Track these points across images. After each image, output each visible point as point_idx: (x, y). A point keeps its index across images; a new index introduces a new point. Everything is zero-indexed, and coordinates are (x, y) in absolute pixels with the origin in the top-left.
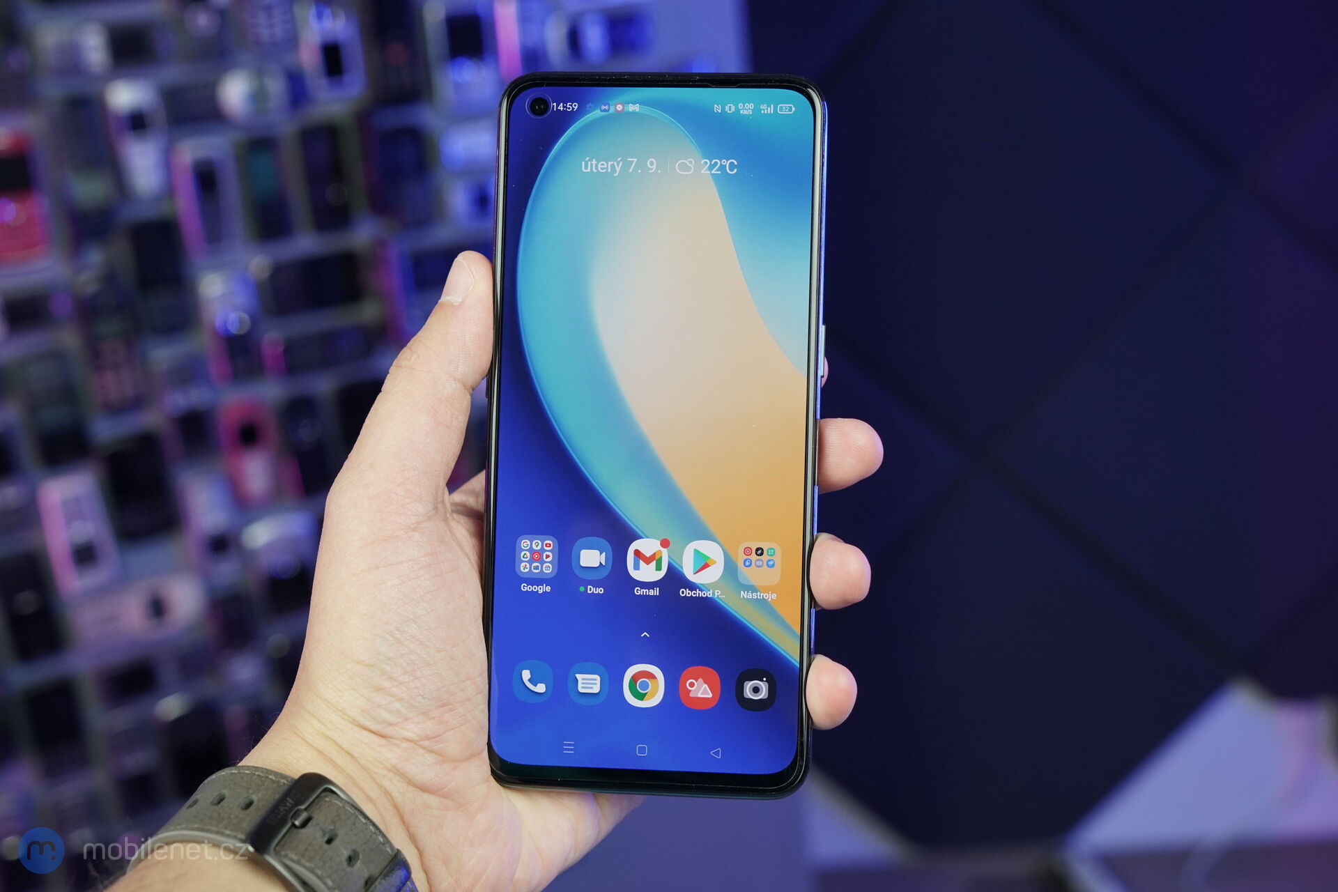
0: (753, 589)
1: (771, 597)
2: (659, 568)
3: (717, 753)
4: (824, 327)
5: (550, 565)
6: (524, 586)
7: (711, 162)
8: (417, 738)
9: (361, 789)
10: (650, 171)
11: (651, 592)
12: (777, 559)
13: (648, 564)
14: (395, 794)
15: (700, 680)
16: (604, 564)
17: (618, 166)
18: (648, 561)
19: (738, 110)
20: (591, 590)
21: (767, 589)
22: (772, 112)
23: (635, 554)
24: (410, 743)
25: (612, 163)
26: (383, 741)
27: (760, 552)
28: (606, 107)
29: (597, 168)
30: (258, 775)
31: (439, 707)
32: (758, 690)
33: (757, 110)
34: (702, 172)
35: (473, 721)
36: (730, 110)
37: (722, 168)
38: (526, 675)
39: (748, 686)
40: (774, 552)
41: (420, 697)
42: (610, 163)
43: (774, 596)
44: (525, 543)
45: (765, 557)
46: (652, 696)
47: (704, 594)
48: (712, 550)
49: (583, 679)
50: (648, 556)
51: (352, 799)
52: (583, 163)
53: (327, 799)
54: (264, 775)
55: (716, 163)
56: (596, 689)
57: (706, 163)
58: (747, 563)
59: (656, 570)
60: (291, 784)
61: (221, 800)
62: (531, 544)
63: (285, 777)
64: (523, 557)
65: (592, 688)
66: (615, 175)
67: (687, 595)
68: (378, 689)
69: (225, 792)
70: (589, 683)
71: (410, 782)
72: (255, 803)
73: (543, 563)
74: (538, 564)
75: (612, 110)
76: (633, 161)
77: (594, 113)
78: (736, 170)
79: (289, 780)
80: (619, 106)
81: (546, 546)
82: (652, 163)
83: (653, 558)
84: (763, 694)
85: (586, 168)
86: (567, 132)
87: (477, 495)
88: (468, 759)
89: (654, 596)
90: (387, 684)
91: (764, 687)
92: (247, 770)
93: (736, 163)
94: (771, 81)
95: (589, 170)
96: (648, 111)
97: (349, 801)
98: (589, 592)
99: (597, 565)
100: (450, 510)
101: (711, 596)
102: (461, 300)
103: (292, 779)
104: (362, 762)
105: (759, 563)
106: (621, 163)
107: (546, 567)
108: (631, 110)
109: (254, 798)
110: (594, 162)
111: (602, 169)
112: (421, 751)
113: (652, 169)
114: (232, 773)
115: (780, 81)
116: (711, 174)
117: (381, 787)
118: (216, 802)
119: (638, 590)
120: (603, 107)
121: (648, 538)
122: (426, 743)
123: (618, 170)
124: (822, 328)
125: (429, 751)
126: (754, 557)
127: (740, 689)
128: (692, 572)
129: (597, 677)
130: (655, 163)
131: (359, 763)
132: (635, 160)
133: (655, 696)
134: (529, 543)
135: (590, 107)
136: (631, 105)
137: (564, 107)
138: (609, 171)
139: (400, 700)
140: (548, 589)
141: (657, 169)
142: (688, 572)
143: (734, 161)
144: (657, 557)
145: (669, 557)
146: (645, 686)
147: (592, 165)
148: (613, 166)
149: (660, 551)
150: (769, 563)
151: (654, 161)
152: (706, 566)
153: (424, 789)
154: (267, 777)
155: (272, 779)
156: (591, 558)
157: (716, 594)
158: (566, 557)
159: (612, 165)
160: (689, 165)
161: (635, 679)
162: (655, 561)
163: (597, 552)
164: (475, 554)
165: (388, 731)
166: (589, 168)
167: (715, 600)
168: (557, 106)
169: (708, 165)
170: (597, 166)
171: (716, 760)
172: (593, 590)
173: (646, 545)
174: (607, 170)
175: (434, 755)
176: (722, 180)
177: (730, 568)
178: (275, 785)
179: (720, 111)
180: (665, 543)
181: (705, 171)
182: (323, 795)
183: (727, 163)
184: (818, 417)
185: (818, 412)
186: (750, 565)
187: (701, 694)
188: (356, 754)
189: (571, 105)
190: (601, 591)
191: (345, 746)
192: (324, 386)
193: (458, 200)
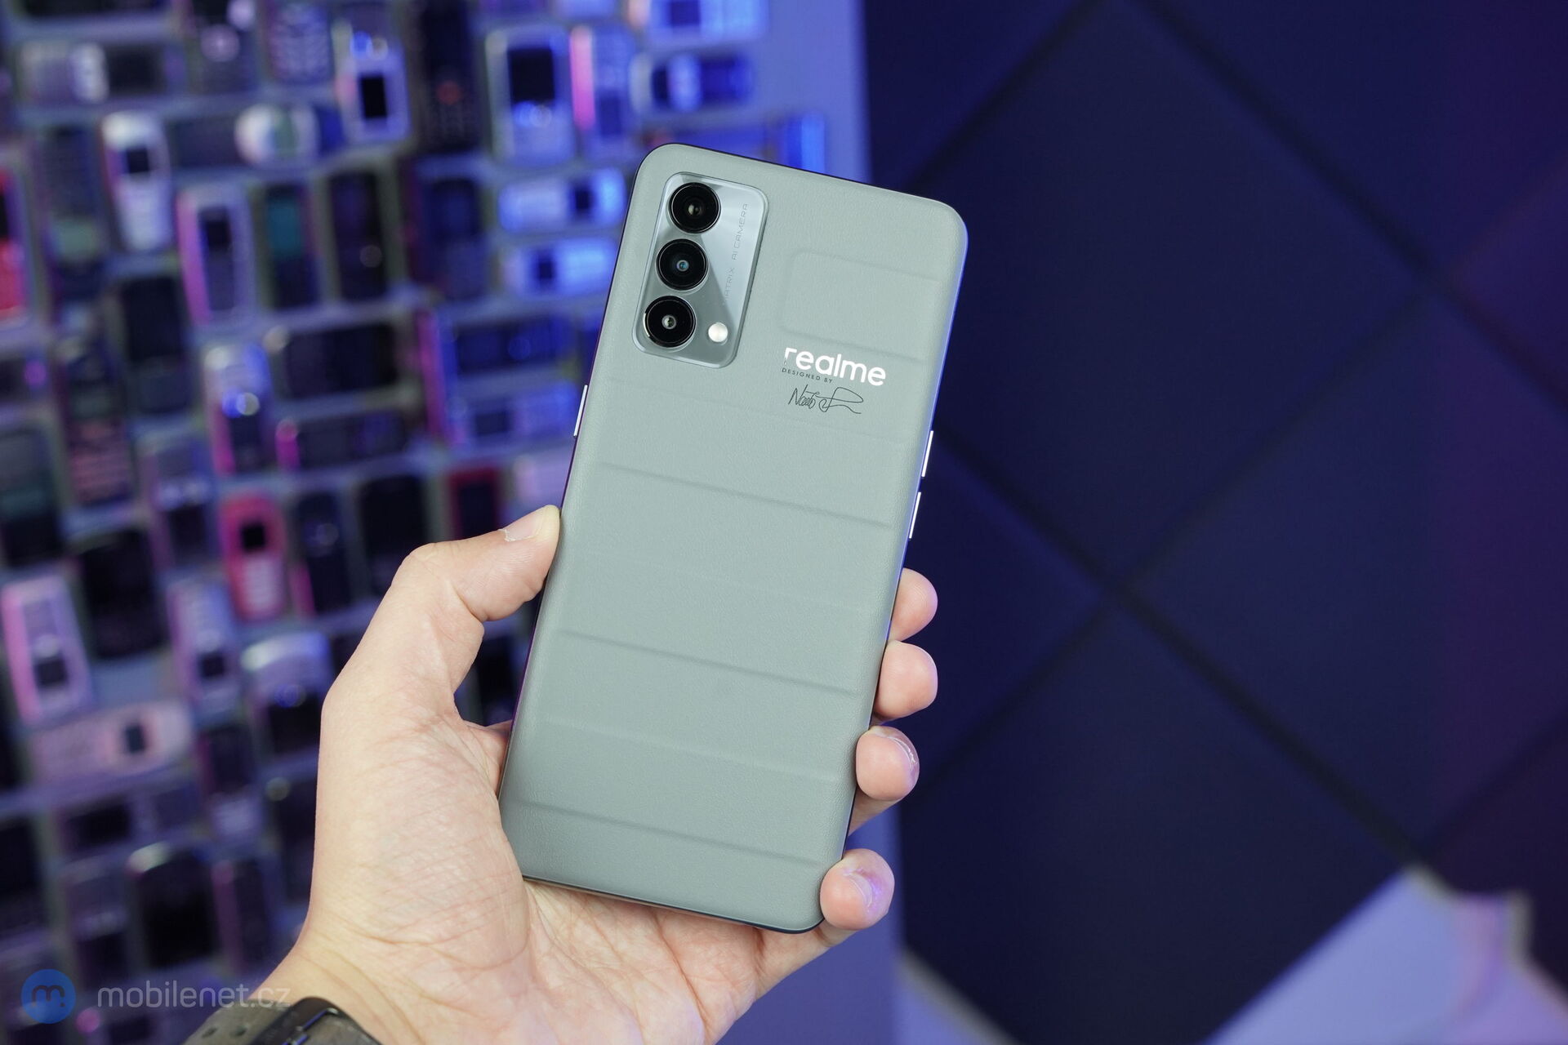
8: (430, 940)
26: (393, 948)
61: (212, 1032)
72: (248, 1031)
109: (248, 1026)
112: (436, 957)
117: (389, 1002)
122: (440, 947)
125: (444, 955)
175: (450, 960)
182: (324, 1017)
192: (346, 481)
193: (515, 268)
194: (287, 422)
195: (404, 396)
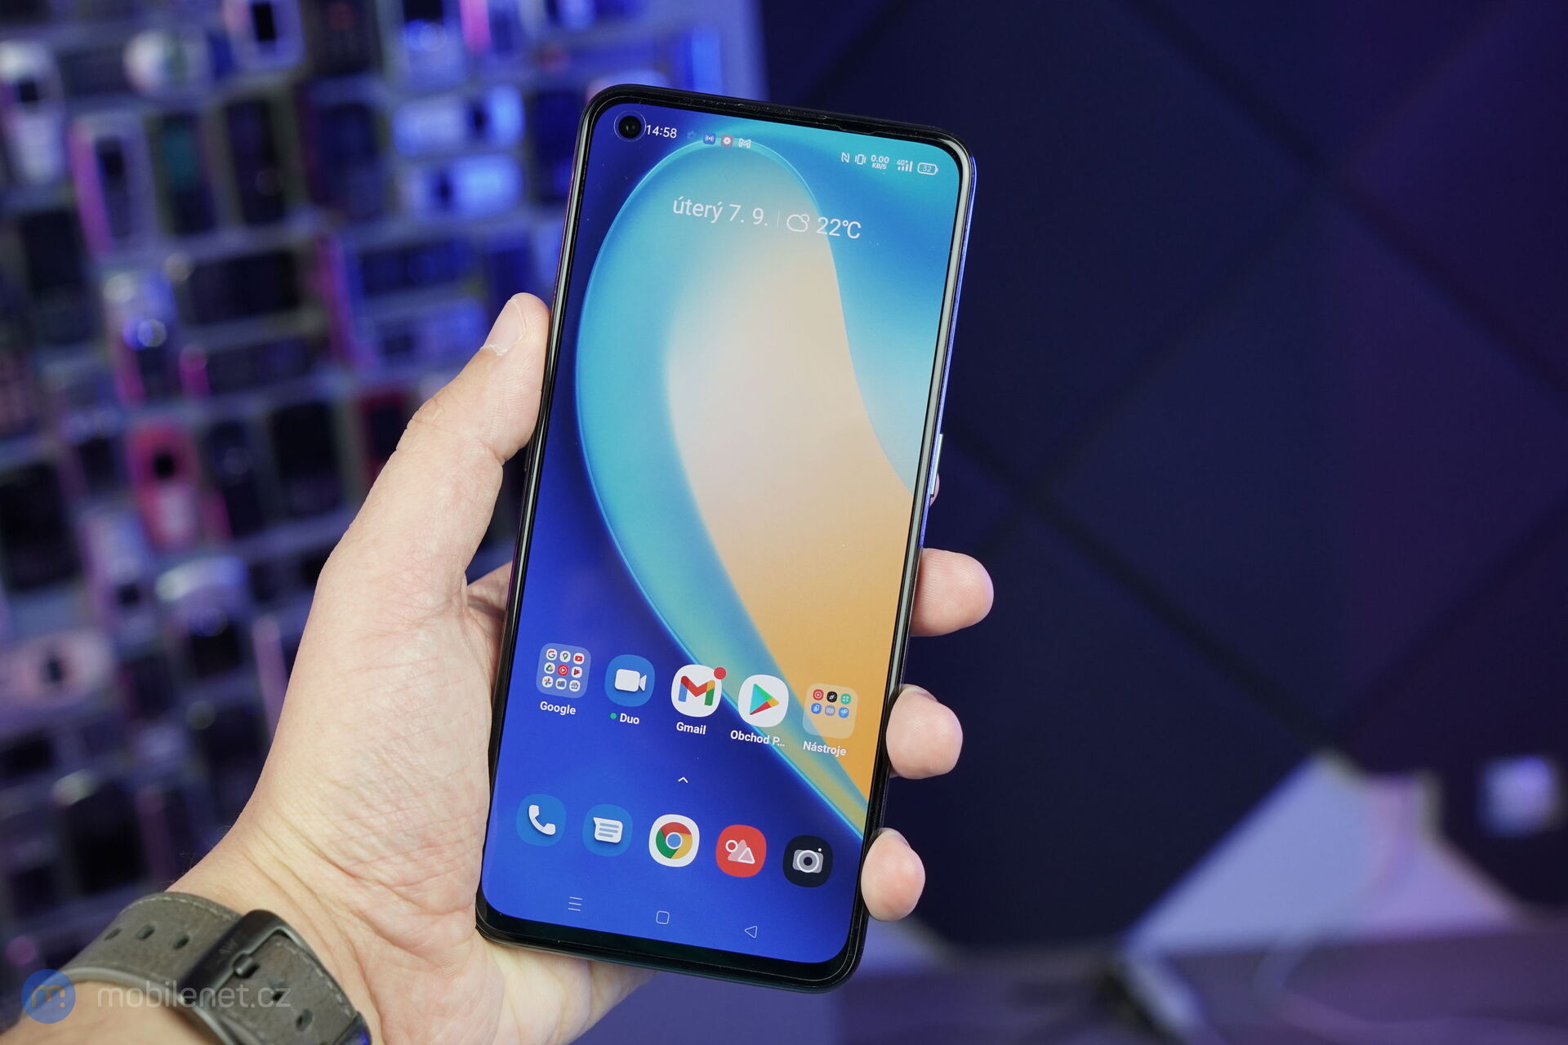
0: (819, 740)
1: (839, 752)
2: (709, 702)
3: (752, 931)
4: (941, 436)
5: (579, 684)
6: (544, 704)
7: (829, 221)
8: (391, 882)
9: (318, 933)
10: (755, 223)
11: (697, 730)
12: (853, 707)
13: (696, 695)
14: (359, 943)
15: (743, 841)
16: (643, 690)
17: (717, 211)
18: (697, 692)
19: (869, 162)
20: (625, 718)
21: (836, 743)
22: (910, 170)
23: (682, 682)
24: (382, 886)
25: (711, 206)
26: (352, 881)
27: (832, 697)
28: (711, 139)
29: (691, 211)
30: (197, 907)
31: (424, 847)
32: (809, 861)
33: (892, 166)
34: (818, 231)
35: (463, 868)
36: (860, 161)
37: (843, 230)
38: (534, 811)
39: (800, 855)
40: (849, 700)
41: (402, 833)
42: (708, 207)
43: (843, 752)
44: (551, 653)
45: (837, 704)
46: (684, 855)
47: (760, 740)
48: (774, 687)
49: (601, 824)
50: (698, 686)
51: (307, 946)
52: (676, 202)
53: (279, 944)
54: (202, 907)
55: (836, 223)
56: (616, 838)
57: (824, 221)
58: (816, 709)
59: (706, 704)
60: (236, 921)
61: (149, 933)
62: (559, 655)
63: (230, 912)
64: (547, 669)
65: (611, 836)
66: (712, 222)
67: (739, 738)
68: (352, 817)
69: (155, 924)
70: (609, 830)
71: (379, 931)
72: (190, 942)
73: (570, 679)
74: (563, 680)
75: (718, 143)
76: (736, 208)
77: (696, 143)
78: (858, 235)
79: (234, 915)
80: (727, 139)
81: (576, 659)
82: (758, 213)
83: (703, 689)
84: (816, 867)
85: (678, 209)
86: (661, 162)
87: (499, 589)
88: (450, 911)
89: (699, 734)
90: (364, 813)
91: (818, 858)
92: (183, 898)
93: (860, 227)
94: (913, 133)
95: (681, 212)
96: (761, 149)
97: (305, 949)
98: (621, 720)
99: (635, 689)
100: (466, 604)
101: (768, 743)
102: (506, 350)
103: (238, 915)
104: (324, 901)
105: (830, 711)
106: (721, 208)
107: (573, 684)
108: (740, 146)
109: (191, 934)
110: (689, 203)
111: (697, 212)
112: (395, 898)
113: (758, 220)
114: (164, 901)
115: (924, 134)
116: (829, 236)
117: (342, 933)
118: (142, 934)
119: (680, 725)
120: (707, 138)
121: (700, 664)
122: (403, 889)
123: (716, 216)
124: (940, 437)
125: (405, 898)
126: (824, 702)
127: (789, 859)
128: (749, 712)
129: (620, 824)
130: (762, 214)
131: (319, 901)
132: (739, 207)
133: (686, 855)
134: (556, 653)
135: (692, 136)
136: (741, 139)
137: (660, 131)
138: (706, 216)
139: (377, 834)
140: (573, 711)
141: (763, 221)
142: (744, 711)
143: (857, 223)
144: (708, 689)
145: (723, 689)
146: (676, 841)
147: (685, 206)
148: (711, 210)
149: (713, 682)
150: (842, 712)
151: (762, 211)
152: (766, 706)
153: (394, 941)
154: (207, 910)
155: (213, 914)
156: (629, 680)
157: (774, 741)
158: (599, 676)
159: (709, 209)
160: (803, 221)
161: (664, 831)
162: (705, 694)
163: (637, 674)
164: (489, 661)
165: (357, 869)
166: (682, 208)
167: (772, 748)
168: (652, 129)
169: (825, 226)
170: (691, 207)
171: (751, 939)
172: (627, 719)
173: (698, 673)
174: (703, 215)
175: (410, 904)
176: (840, 244)
177: (795, 711)
178: (216, 921)
179: (848, 161)
180: (720, 673)
181: (821, 231)
182: (275, 938)
183: (849, 225)
184: (922, 543)
185: (922, 538)
186: (818, 712)
187: (742, 859)
188: (316, 891)
189: (669, 131)
190: (636, 721)
191: (305, 880)
192: (255, 408)
193: (414, 190)
194: (193, 350)
195: (308, 322)
